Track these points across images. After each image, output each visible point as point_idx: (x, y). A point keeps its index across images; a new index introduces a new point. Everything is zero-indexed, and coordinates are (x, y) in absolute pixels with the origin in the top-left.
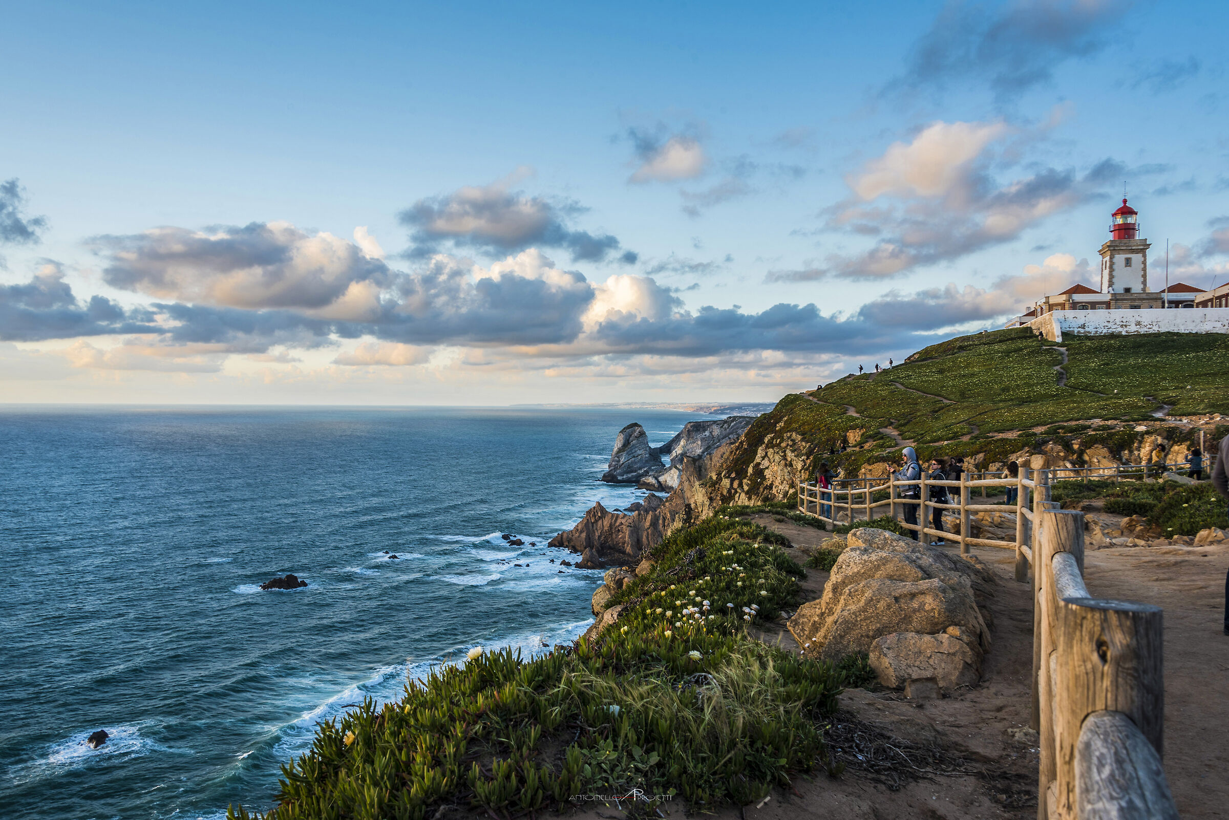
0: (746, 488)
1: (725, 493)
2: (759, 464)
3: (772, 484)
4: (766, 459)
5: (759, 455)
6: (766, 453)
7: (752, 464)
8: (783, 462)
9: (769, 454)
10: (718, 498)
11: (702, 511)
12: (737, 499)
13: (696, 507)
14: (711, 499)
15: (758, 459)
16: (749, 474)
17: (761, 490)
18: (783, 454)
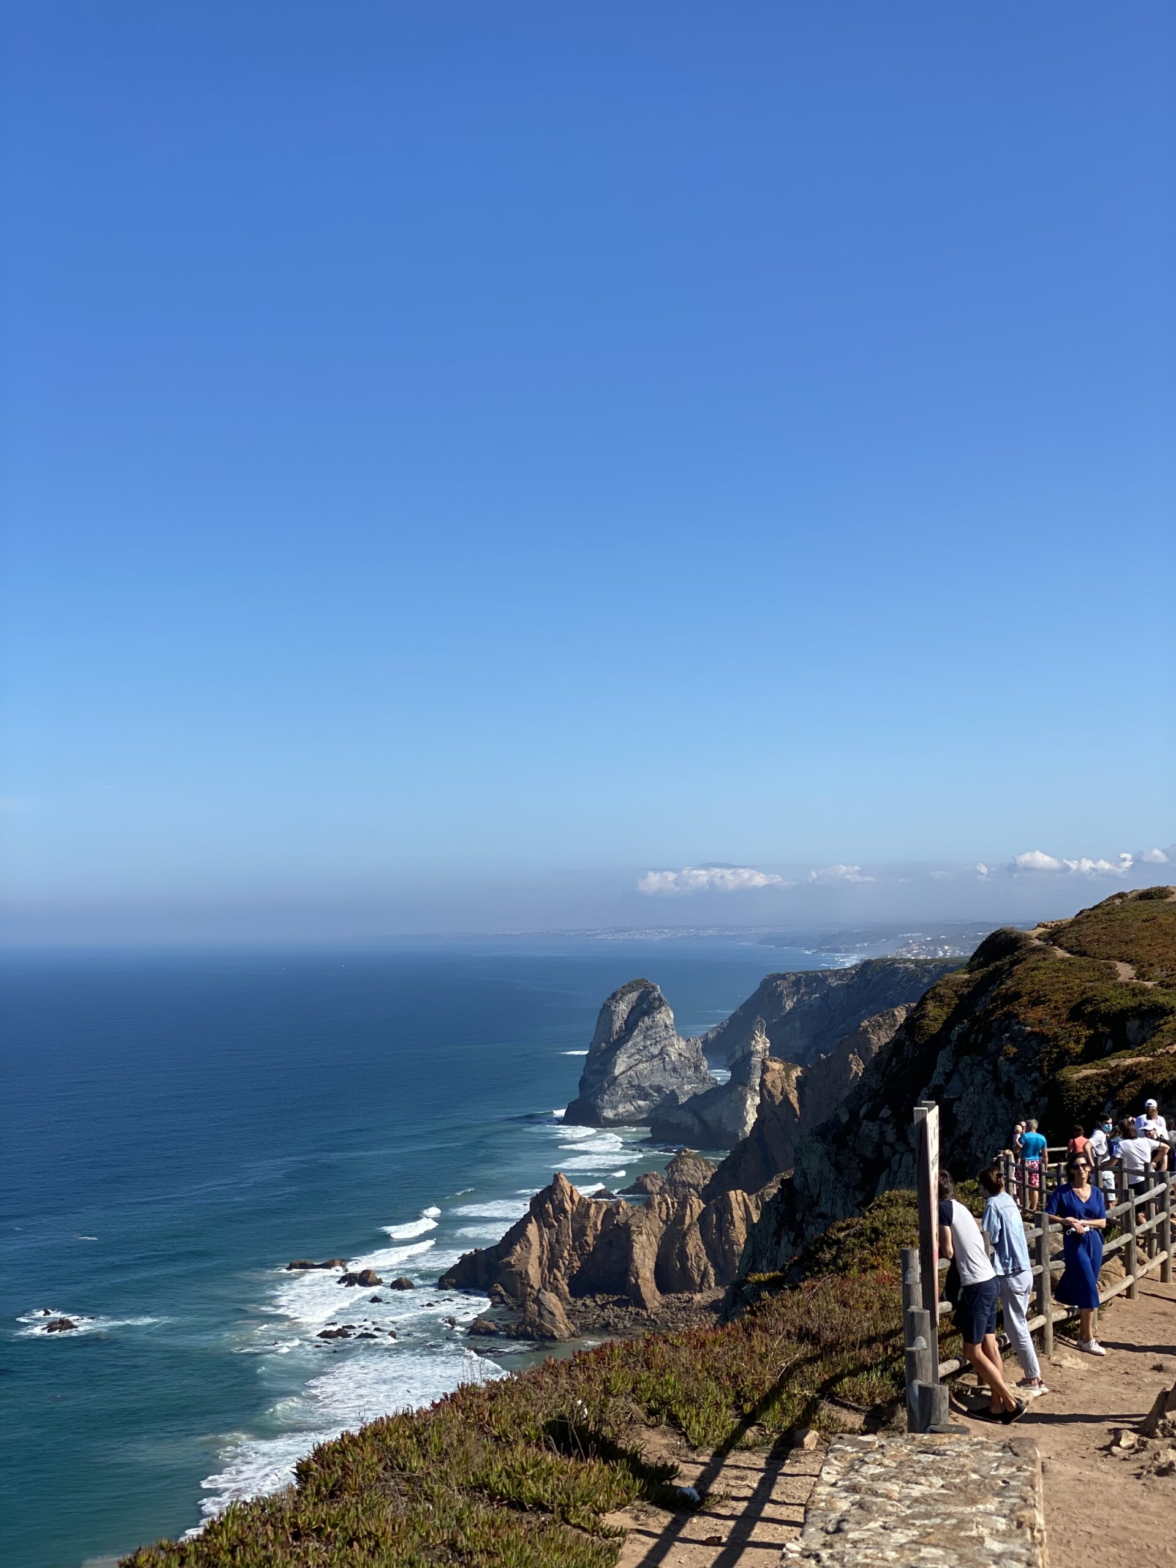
3: (969, 1135)
4: (956, 1078)
5: (939, 1069)
6: (956, 1065)
7: (925, 1090)
8: (991, 1087)
9: (960, 1065)
10: (855, 1165)
11: (819, 1196)
12: (895, 1167)
13: (807, 1187)
14: (837, 1166)
18: (990, 1068)
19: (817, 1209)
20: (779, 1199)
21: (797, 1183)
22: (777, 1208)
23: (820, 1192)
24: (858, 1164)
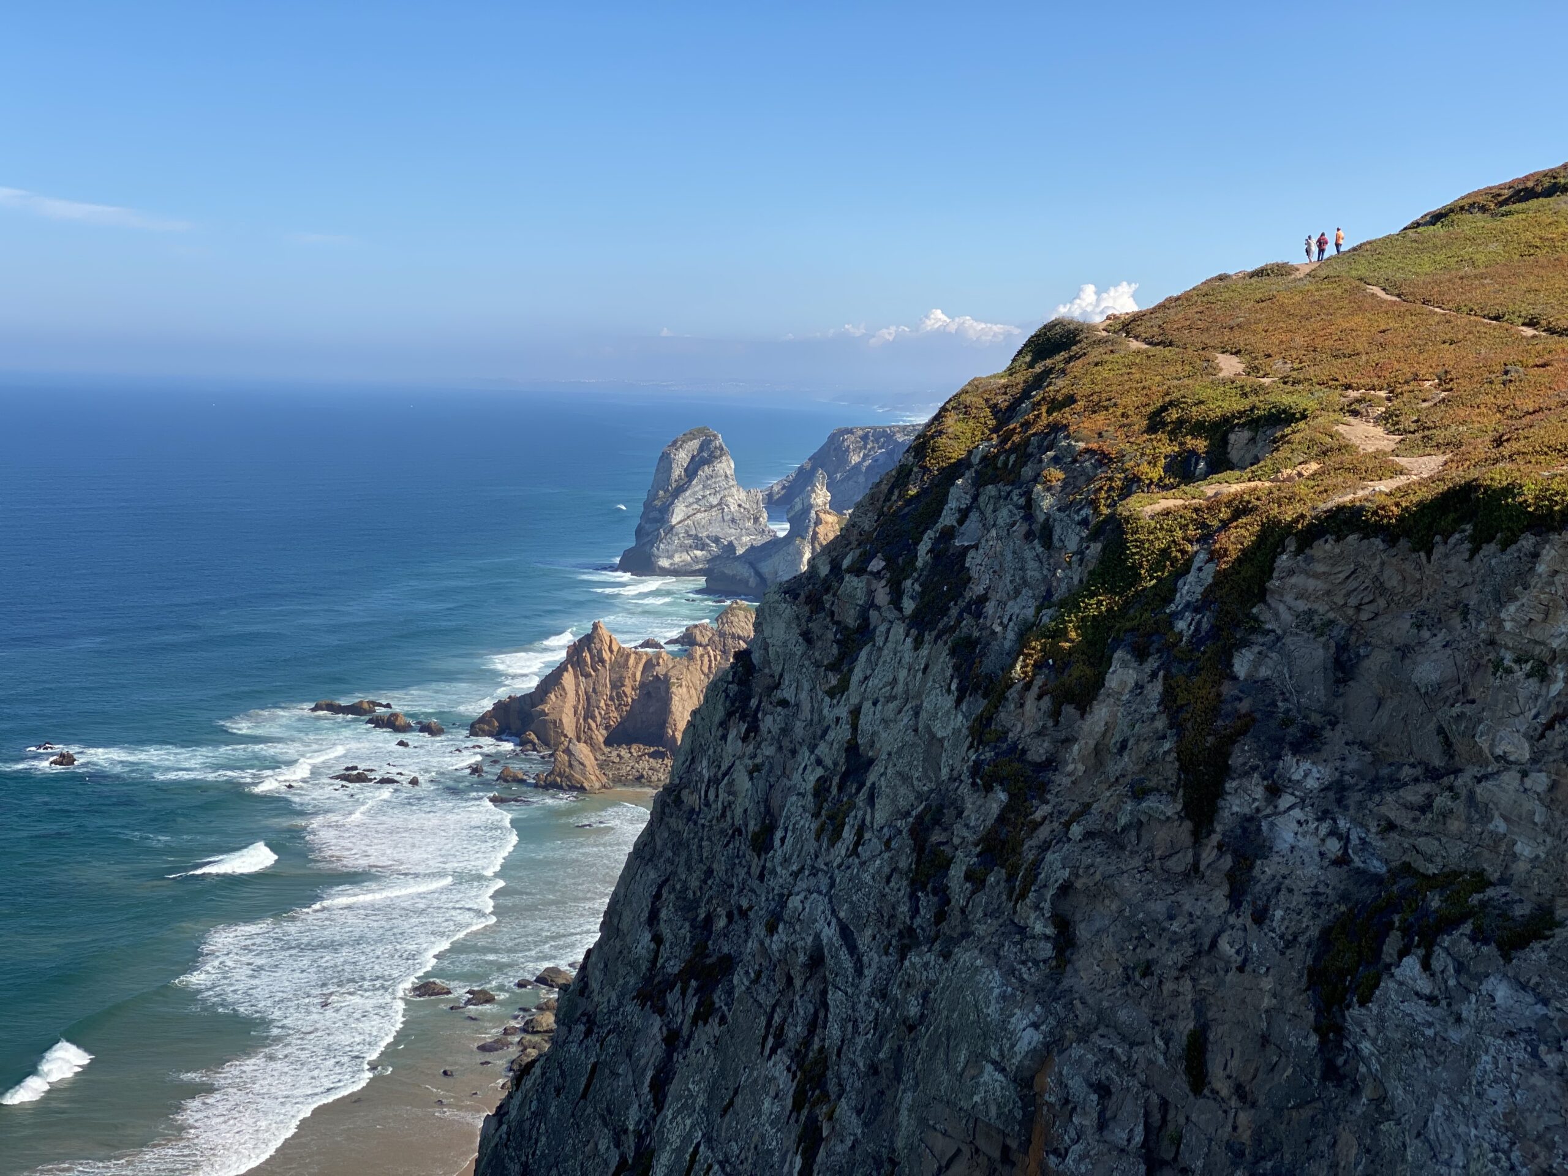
0: (909, 606)
1: (851, 619)
2: (948, 534)
3: (983, 599)
4: (974, 516)
5: (952, 504)
6: (975, 498)
7: (930, 534)
8: (1021, 528)
9: (981, 499)
10: (831, 636)
11: (781, 676)
12: (880, 642)
13: (767, 662)
14: (807, 637)
15: (947, 519)
16: (919, 563)
17: (954, 612)
18: (1022, 501)
19: (778, 694)
20: (730, 678)
21: (756, 657)
22: (725, 691)
23: (783, 669)
24: (835, 634)
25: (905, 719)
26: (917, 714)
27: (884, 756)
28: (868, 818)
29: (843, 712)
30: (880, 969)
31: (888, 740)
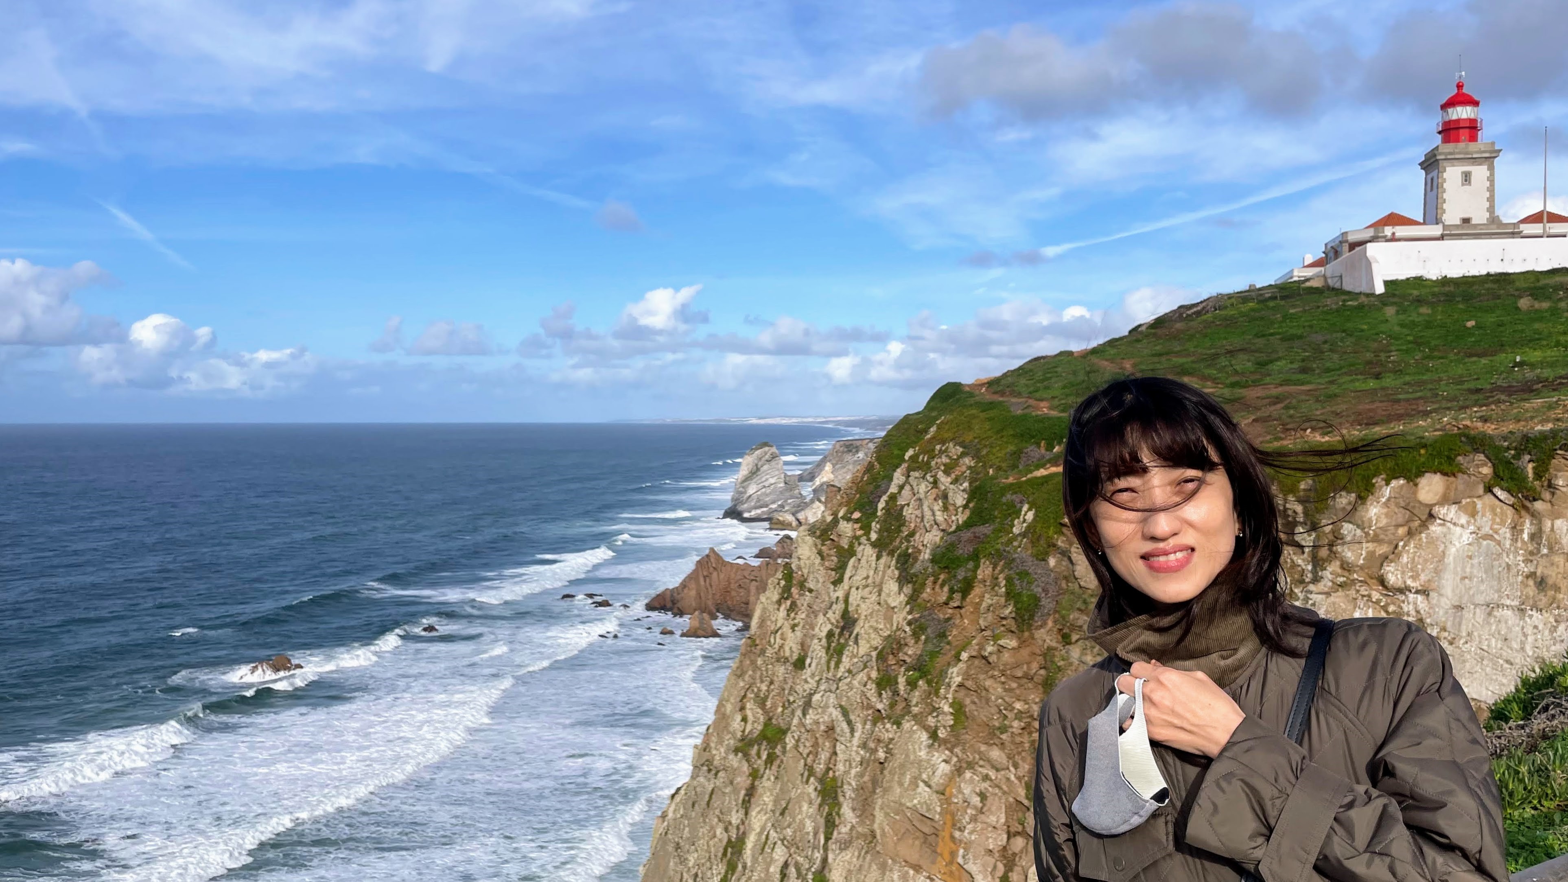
0: (874, 536)
1: (845, 544)
3: (913, 532)
4: (907, 487)
5: (896, 482)
6: (907, 478)
7: (885, 498)
8: (932, 492)
9: (911, 479)
10: (833, 553)
11: (808, 575)
12: (859, 556)
14: (821, 554)
15: (893, 489)
16: (879, 513)
17: (898, 540)
18: (931, 480)
23: (808, 572)
24: (836, 552)
25: (874, 597)
26: (880, 595)
27: (863, 617)
28: (855, 651)
29: (840, 593)
30: (863, 733)
31: (864, 609)
